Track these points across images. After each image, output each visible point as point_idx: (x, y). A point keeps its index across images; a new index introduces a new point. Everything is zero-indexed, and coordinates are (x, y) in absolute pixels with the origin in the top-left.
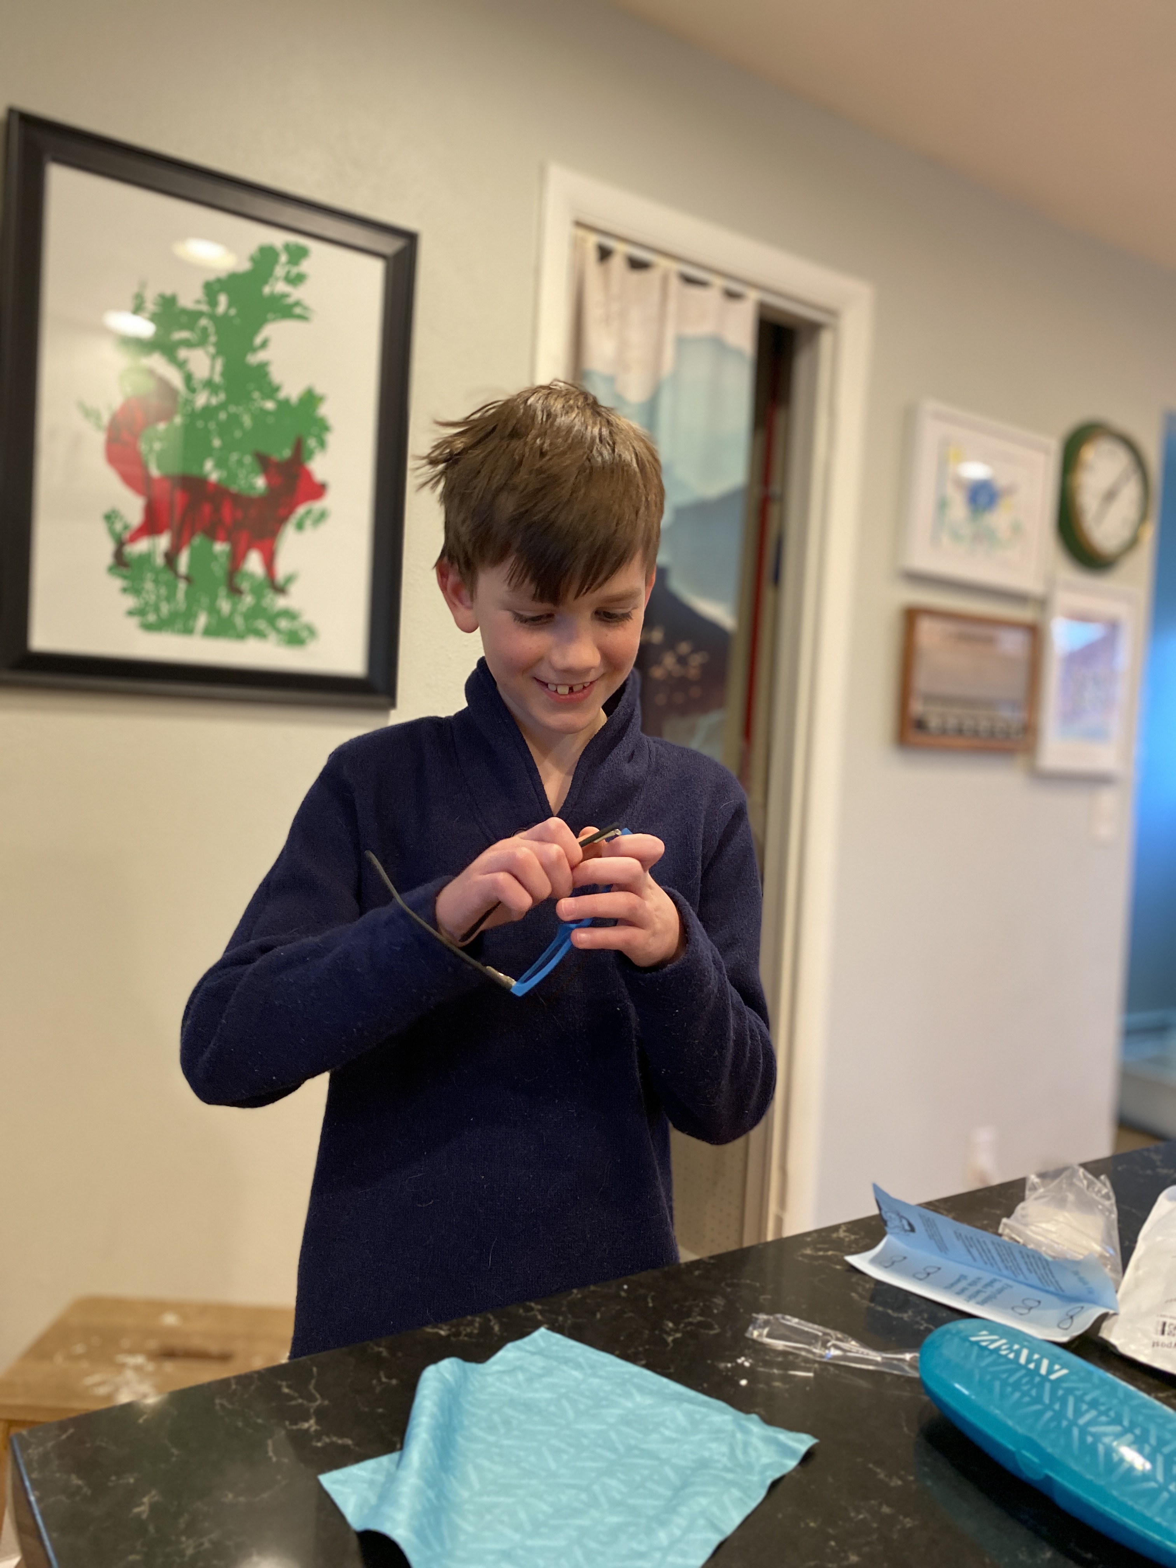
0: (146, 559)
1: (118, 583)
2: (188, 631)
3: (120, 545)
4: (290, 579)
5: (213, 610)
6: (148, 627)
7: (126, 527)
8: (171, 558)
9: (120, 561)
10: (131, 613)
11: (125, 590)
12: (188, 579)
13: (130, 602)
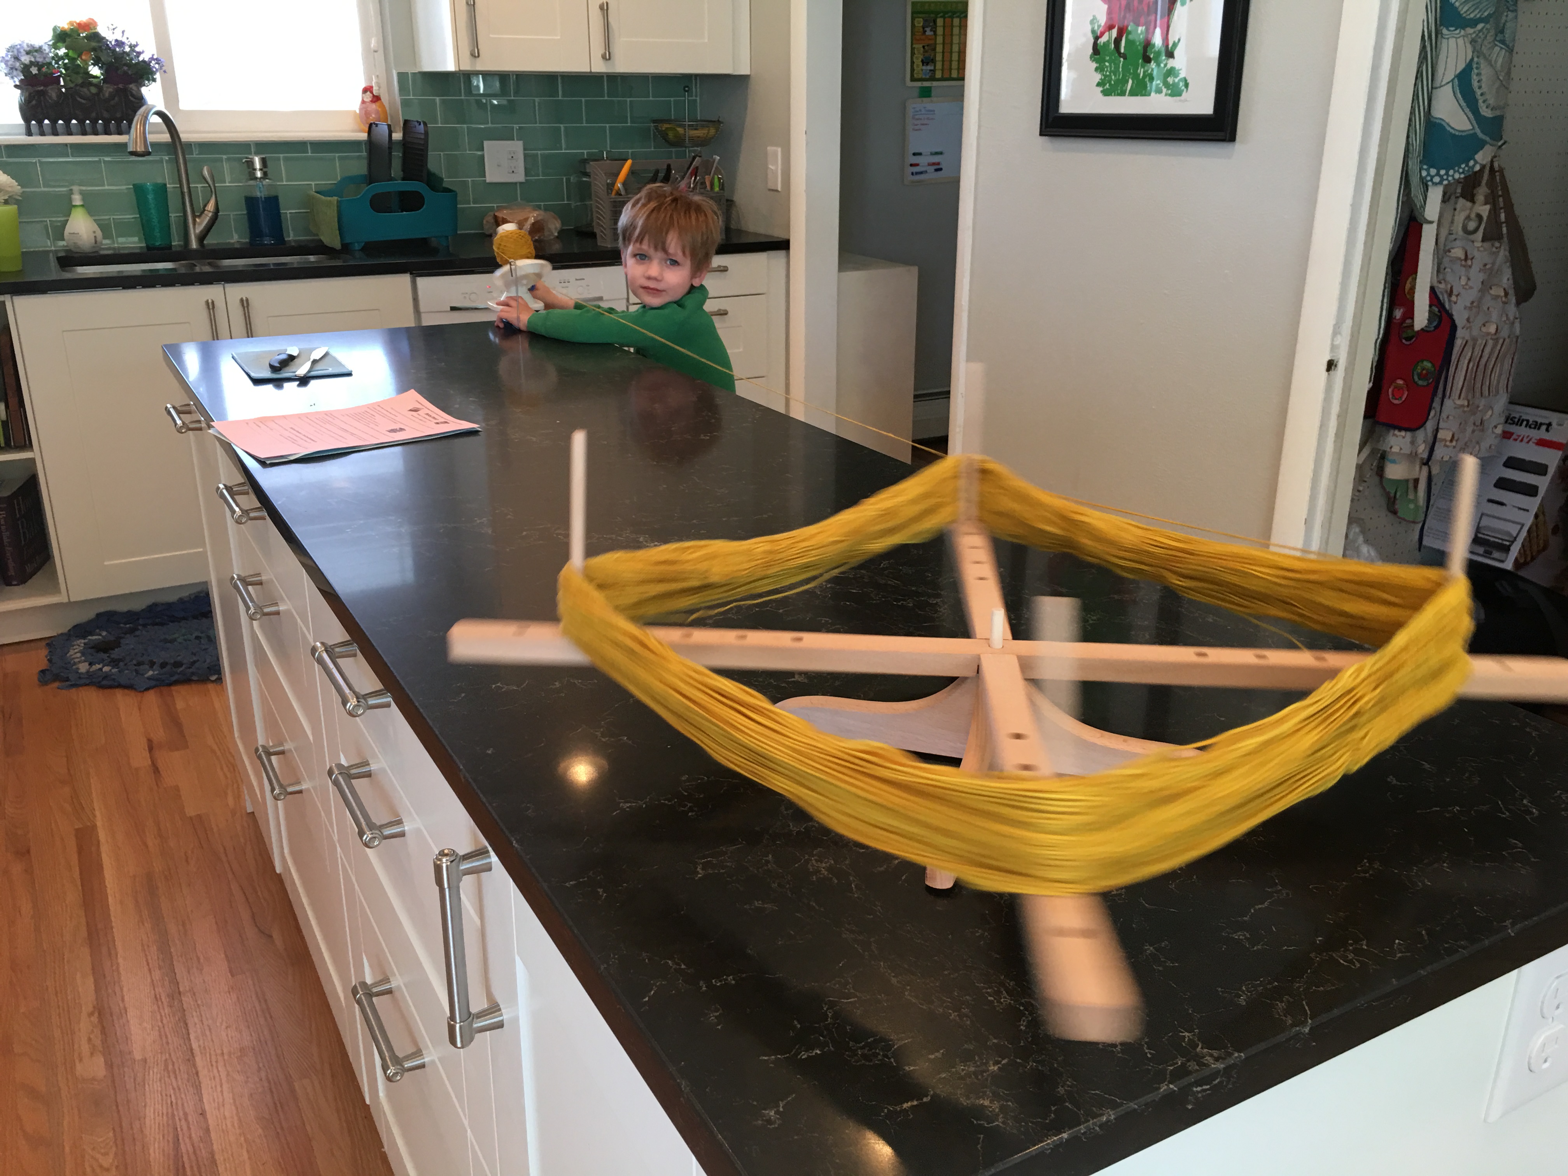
0: (1107, 44)
1: (1094, 65)
2: (1122, 94)
3: (1097, 38)
4: (1175, 45)
5: (1136, 76)
6: (1106, 93)
7: (1099, 26)
8: (1117, 41)
9: (1096, 50)
10: (1098, 85)
11: (1096, 69)
12: (1125, 57)
13: (1098, 77)
